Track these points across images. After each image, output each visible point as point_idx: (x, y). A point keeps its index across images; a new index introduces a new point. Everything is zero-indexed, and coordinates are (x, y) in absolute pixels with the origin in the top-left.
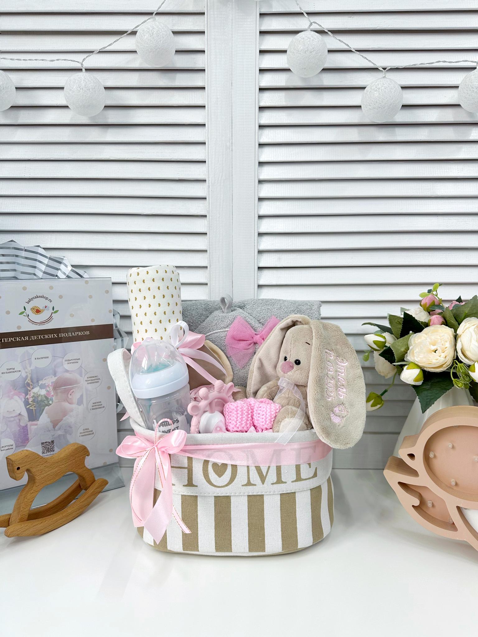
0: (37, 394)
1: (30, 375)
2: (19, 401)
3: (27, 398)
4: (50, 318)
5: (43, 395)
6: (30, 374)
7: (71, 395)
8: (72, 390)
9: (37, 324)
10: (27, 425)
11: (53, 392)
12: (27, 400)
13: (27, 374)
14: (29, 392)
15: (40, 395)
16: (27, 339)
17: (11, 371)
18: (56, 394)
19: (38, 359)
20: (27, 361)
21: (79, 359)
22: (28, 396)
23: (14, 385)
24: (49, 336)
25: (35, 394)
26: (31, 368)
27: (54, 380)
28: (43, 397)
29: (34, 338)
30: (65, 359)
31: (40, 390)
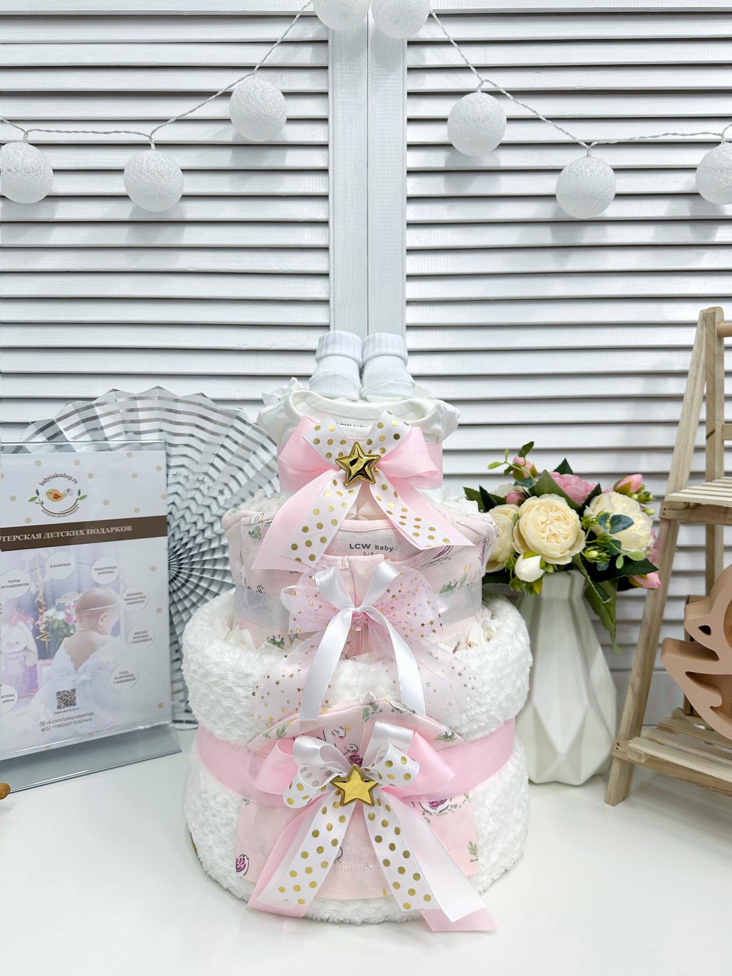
0: (53, 619)
2: (25, 628)
3: (38, 625)
4: (74, 507)
5: (61, 620)
6: (42, 589)
7: (102, 620)
8: (105, 614)
9: (55, 515)
10: (36, 665)
11: (77, 614)
12: (37, 627)
13: (37, 589)
14: (40, 616)
15: (56, 620)
16: (40, 538)
17: (15, 584)
18: (80, 618)
19: (54, 566)
20: (39, 570)
21: (115, 567)
22: (38, 622)
23: (19, 605)
24: (71, 533)
25: (49, 618)
26: (44, 580)
27: (78, 598)
28: (61, 623)
29: (50, 536)
30: (94, 567)
31: (57, 612)
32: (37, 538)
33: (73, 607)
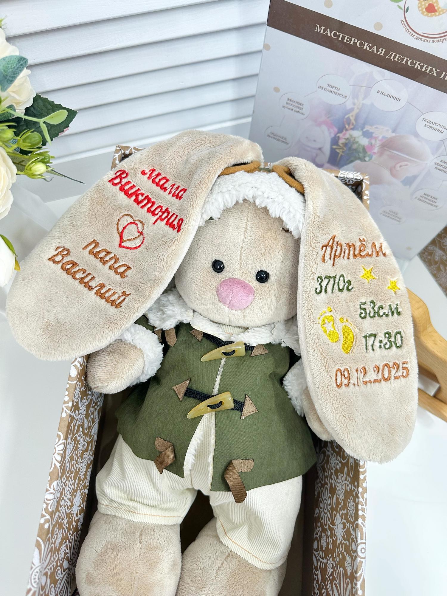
0: (354, 140)
1: (358, 110)
3: (339, 137)
5: (362, 145)
6: (358, 108)
7: (401, 166)
9: (414, 34)
12: (337, 138)
13: (353, 106)
15: (357, 142)
16: (382, 54)
17: (333, 90)
18: (381, 153)
19: (382, 93)
20: (363, 89)
22: (340, 135)
23: (329, 111)
24: (422, 67)
25: (352, 138)
26: (364, 102)
27: (389, 137)
28: (360, 147)
29: (394, 58)
30: (423, 117)
31: (362, 137)
32: (379, 53)
33: (380, 141)
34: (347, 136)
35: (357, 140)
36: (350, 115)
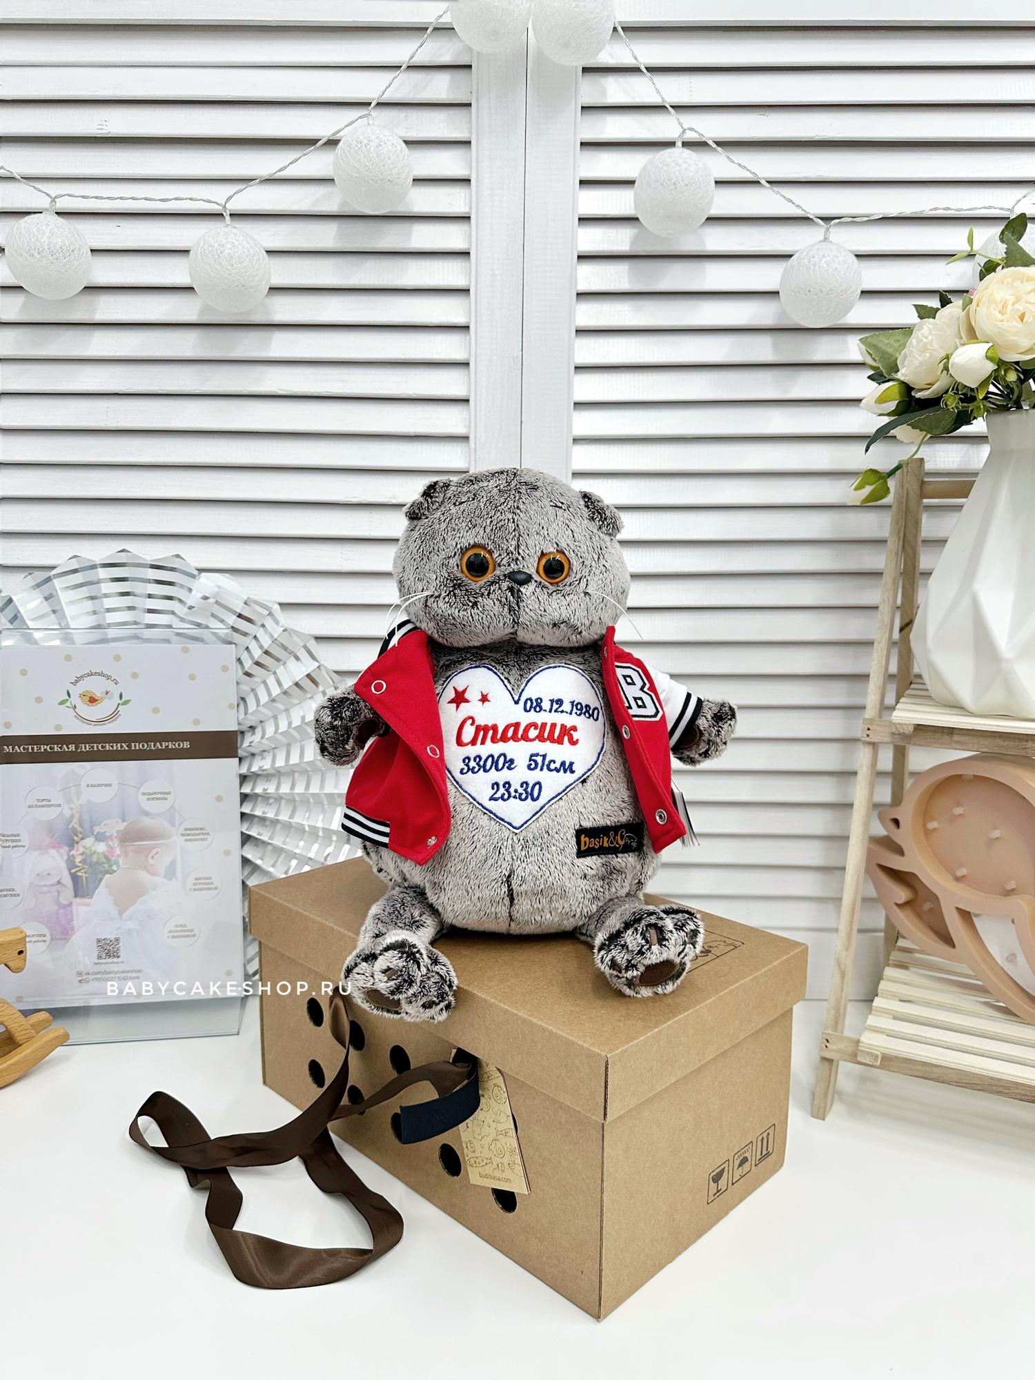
0: (91, 851)
1: (79, 814)
2: (58, 858)
3: (73, 857)
4: (115, 715)
6: (77, 812)
7: (153, 856)
8: (155, 850)
9: (90, 723)
10: (71, 904)
11: (120, 848)
13: (71, 812)
14: (76, 845)
15: (95, 852)
16: (74, 750)
17: (44, 803)
18: (125, 853)
19: (92, 786)
20: (73, 789)
21: (169, 793)
22: (74, 853)
23: (49, 830)
24: (112, 747)
25: (87, 849)
26: (81, 802)
27: (122, 828)
28: (100, 856)
29: (85, 749)
30: (141, 792)
31: (96, 842)
32: (70, 750)
33: (116, 838)
34: (81, 850)
35: (93, 849)
36: (72, 824)
